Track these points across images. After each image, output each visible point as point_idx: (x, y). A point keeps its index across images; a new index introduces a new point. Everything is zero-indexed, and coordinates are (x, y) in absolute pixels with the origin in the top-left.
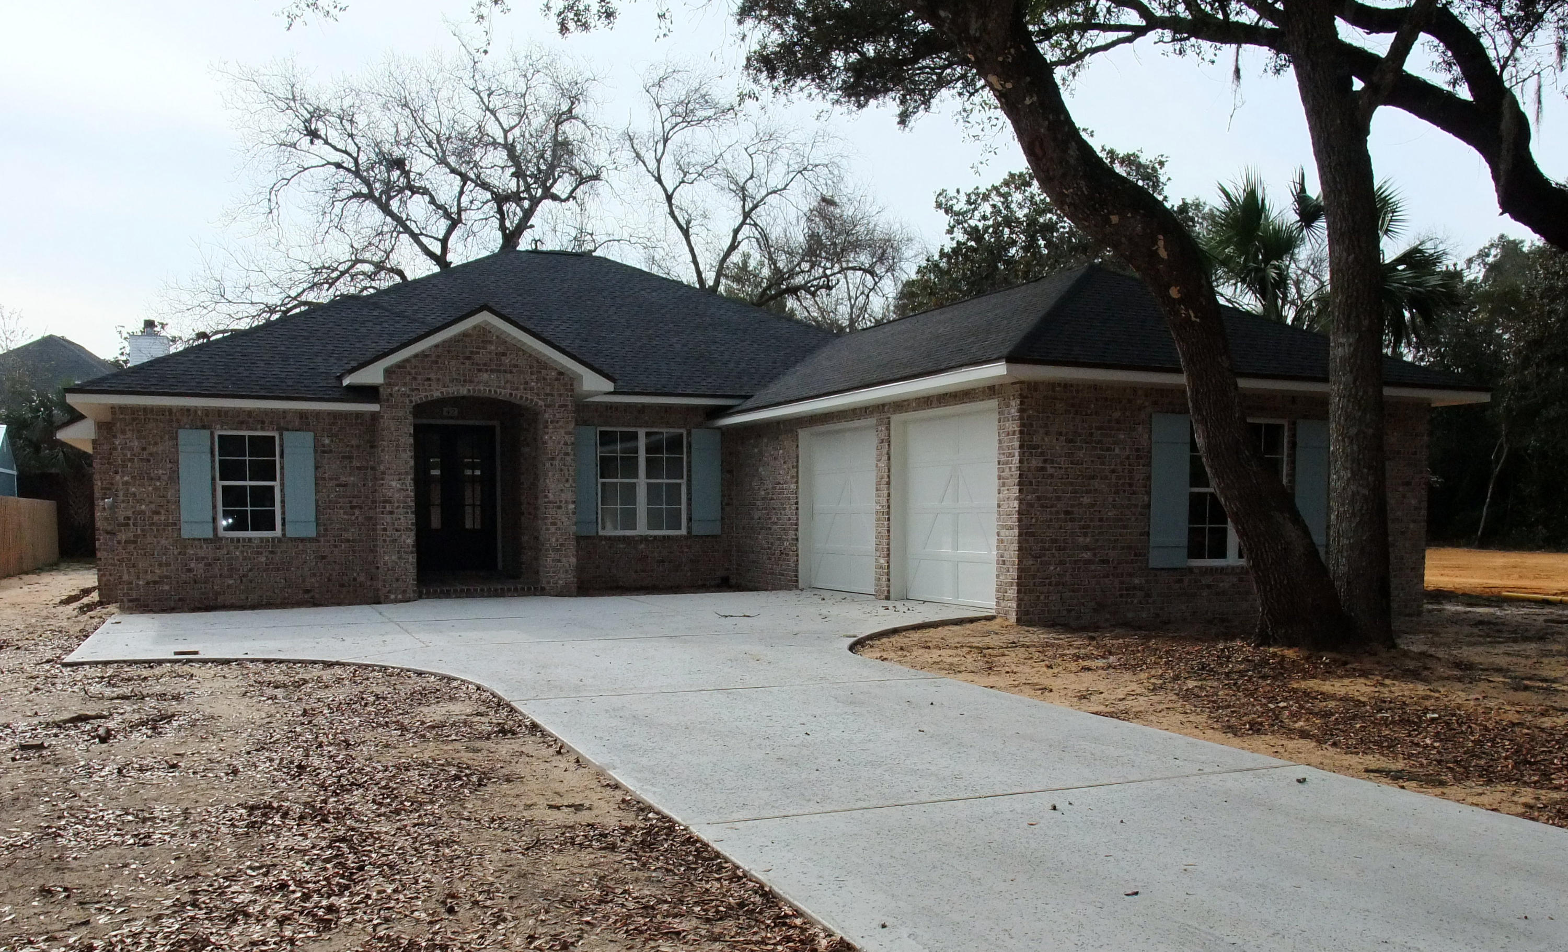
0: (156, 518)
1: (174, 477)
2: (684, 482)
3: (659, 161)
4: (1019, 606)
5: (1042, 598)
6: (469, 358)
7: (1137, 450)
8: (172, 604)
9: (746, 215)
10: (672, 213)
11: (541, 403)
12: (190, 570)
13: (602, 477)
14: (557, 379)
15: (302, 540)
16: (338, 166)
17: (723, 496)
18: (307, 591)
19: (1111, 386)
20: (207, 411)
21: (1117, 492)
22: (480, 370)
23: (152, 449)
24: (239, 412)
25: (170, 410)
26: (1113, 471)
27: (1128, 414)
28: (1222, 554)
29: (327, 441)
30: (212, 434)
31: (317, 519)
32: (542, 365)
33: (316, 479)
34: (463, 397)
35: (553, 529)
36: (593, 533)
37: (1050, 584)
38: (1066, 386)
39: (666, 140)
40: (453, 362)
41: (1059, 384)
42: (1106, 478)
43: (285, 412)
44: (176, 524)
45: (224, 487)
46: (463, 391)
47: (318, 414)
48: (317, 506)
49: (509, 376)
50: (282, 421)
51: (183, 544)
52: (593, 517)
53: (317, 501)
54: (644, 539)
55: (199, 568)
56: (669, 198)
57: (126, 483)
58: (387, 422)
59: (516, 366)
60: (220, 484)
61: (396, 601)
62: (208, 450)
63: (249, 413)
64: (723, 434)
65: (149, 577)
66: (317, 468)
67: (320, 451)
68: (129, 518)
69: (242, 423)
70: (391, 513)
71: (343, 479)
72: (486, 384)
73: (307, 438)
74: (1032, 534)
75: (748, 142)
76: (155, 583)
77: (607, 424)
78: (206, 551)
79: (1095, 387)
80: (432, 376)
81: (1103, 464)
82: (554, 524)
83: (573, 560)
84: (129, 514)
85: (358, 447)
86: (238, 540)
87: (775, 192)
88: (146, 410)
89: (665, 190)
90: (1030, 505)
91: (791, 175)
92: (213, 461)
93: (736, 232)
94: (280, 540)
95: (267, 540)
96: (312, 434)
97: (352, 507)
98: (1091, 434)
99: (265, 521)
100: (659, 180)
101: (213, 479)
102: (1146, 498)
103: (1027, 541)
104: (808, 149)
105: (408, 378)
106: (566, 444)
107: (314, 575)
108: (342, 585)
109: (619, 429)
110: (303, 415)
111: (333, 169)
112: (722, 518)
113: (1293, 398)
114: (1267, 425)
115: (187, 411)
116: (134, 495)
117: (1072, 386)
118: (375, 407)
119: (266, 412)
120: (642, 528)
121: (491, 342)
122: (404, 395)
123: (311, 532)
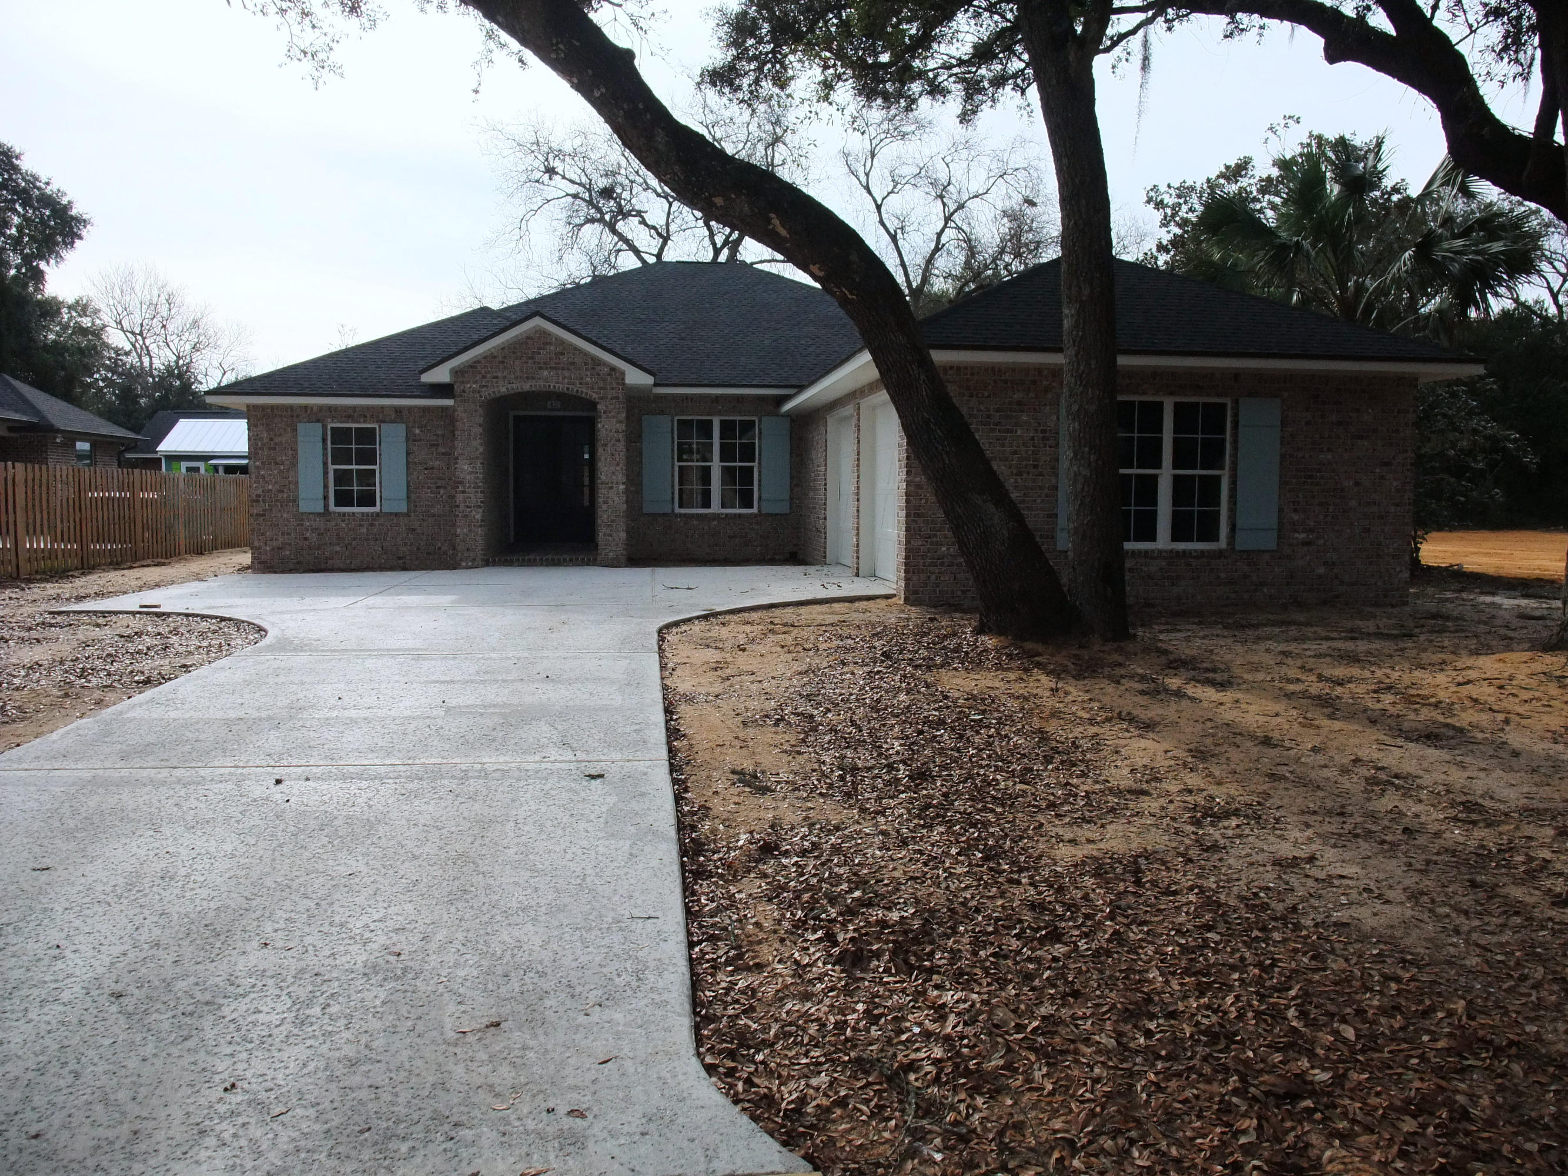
0: (280, 495)
1: (294, 464)
2: (755, 464)
3: (867, 175)
4: (907, 585)
5: (933, 577)
6: (532, 358)
7: (1044, 431)
8: (292, 566)
9: (948, 219)
10: (882, 222)
11: (594, 396)
12: (306, 539)
13: (680, 460)
14: (610, 375)
15: (397, 515)
16: (575, 196)
17: (792, 478)
18: (400, 558)
19: (1013, 368)
20: (321, 408)
21: (1019, 474)
22: (540, 368)
23: (277, 440)
24: (346, 408)
25: (291, 407)
26: (1015, 453)
27: (1032, 395)
28: (1152, 538)
29: (417, 431)
30: (324, 427)
31: (408, 497)
32: (597, 362)
33: (408, 462)
34: (527, 393)
35: (605, 507)
36: (668, 510)
37: (942, 564)
38: (959, 368)
39: (873, 155)
40: (518, 362)
41: (951, 368)
42: (1007, 459)
43: (382, 407)
44: (295, 501)
45: (336, 471)
46: (526, 387)
47: (410, 409)
48: (408, 486)
49: (566, 373)
50: (379, 415)
51: (301, 517)
52: (669, 497)
53: (408, 482)
54: (716, 517)
55: (314, 538)
56: (879, 207)
57: (257, 467)
58: (460, 414)
59: (573, 363)
60: (332, 468)
61: (467, 568)
62: (320, 439)
63: (354, 408)
64: (792, 421)
65: (274, 544)
66: (408, 454)
67: (410, 438)
68: (258, 496)
69: (349, 417)
70: (464, 492)
71: (431, 464)
72: (546, 380)
73: (400, 430)
74: (919, 515)
75: (945, 152)
76: (279, 548)
77: (683, 413)
78: (319, 523)
79: (994, 370)
80: (499, 374)
81: (1003, 445)
82: (606, 502)
83: (623, 535)
84: (259, 492)
85: (443, 436)
86: (344, 514)
87: (976, 196)
88: (273, 407)
89: (875, 201)
90: (919, 486)
91: (992, 180)
92: (325, 449)
93: (939, 235)
94: (378, 514)
95: (368, 514)
96: (404, 426)
97: (438, 487)
98: (989, 417)
99: (368, 499)
100: (869, 192)
101: (325, 464)
102: (1053, 480)
103: (916, 522)
104: (1006, 155)
105: (478, 377)
106: (617, 431)
107: (406, 544)
108: (429, 554)
109: (738, 418)
110: (398, 410)
111: (570, 199)
112: (791, 499)
113: (1236, 375)
114: (1205, 404)
115: (306, 407)
116: (263, 477)
117: (966, 368)
118: (449, 402)
119: (368, 408)
120: (715, 508)
121: (550, 344)
122: (474, 391)
123: (403, 508)
